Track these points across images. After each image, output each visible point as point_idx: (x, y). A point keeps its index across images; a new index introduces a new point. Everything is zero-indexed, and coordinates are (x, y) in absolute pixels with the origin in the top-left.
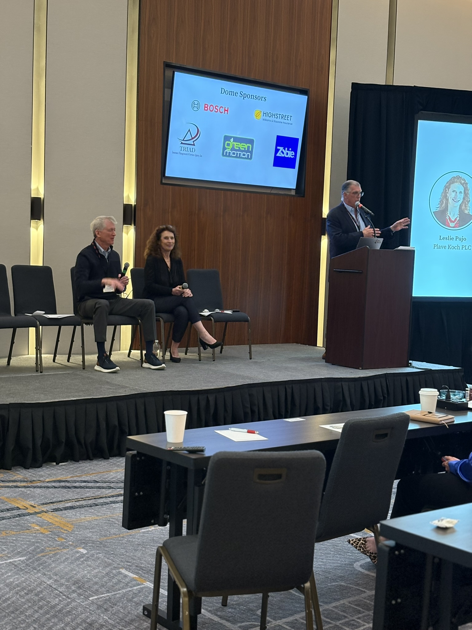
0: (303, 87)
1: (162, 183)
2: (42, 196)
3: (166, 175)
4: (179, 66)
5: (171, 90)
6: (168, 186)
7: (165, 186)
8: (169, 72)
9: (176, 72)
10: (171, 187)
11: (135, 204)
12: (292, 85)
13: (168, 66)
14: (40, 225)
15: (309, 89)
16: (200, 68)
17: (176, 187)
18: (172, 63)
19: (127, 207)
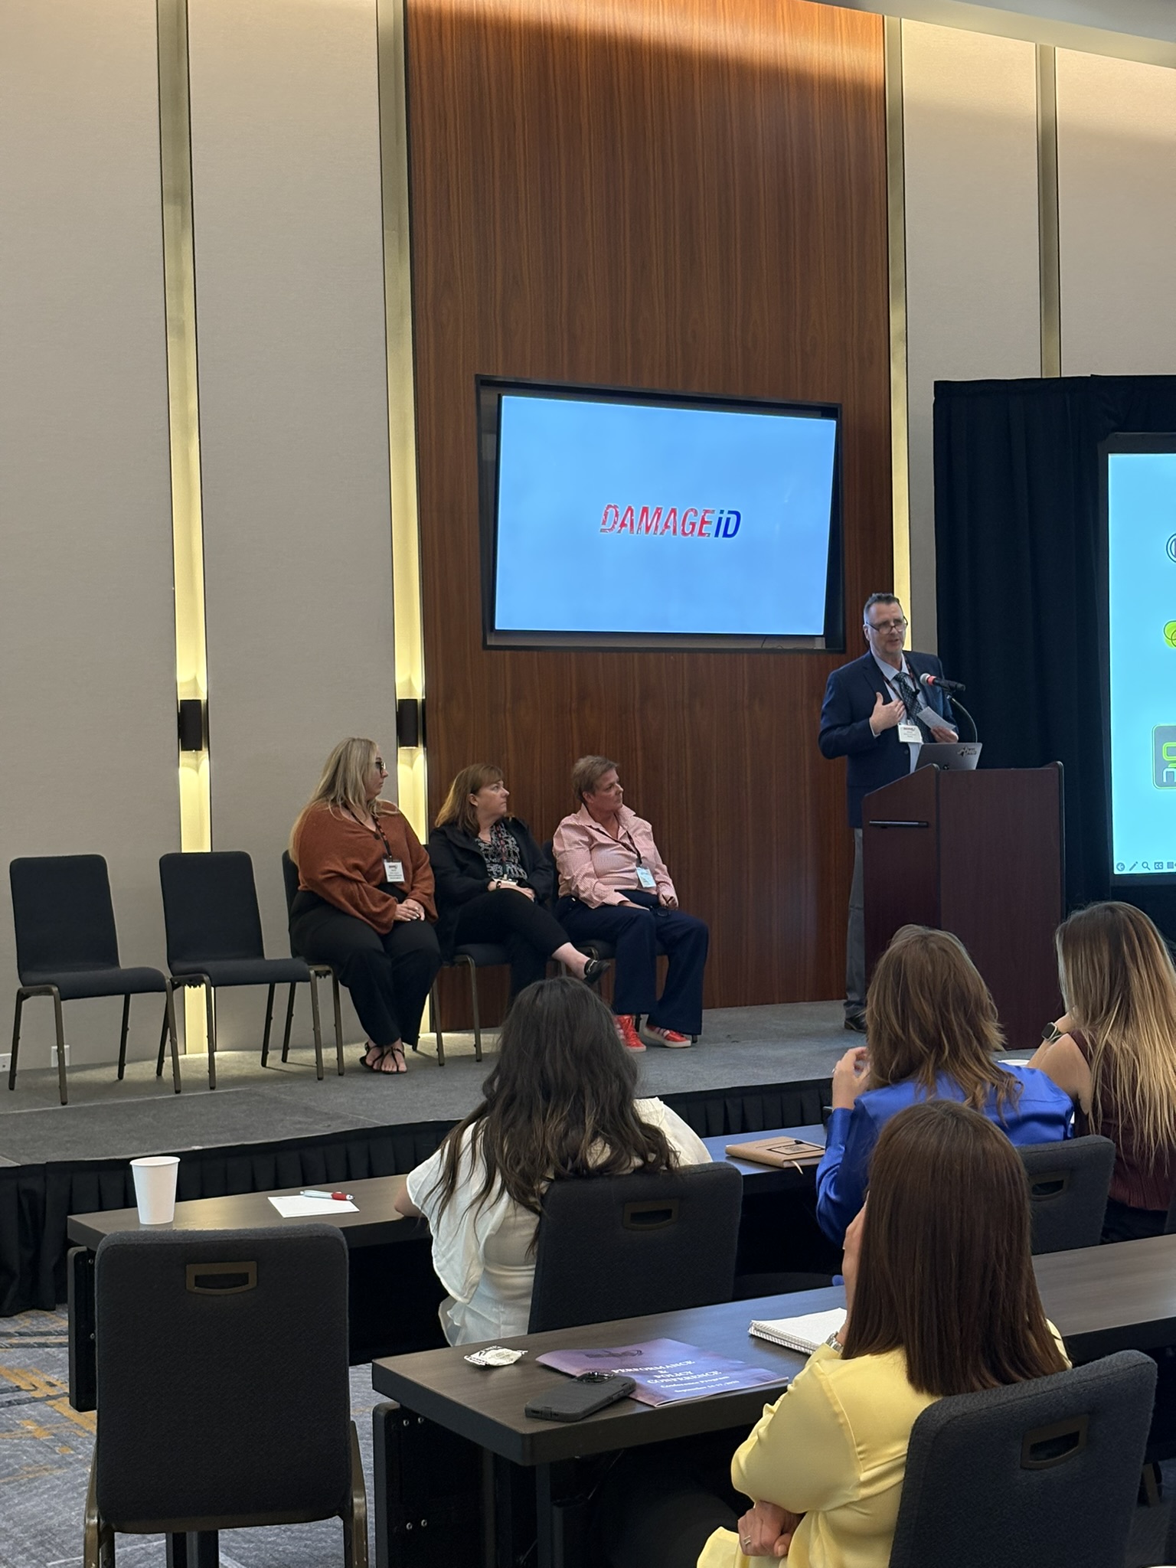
0: (826, 401)
1: (486, 647)
2: (203, 697)
3: (497, 628)
4: (513, 381)
5: (495, 436)
6: (502, 652)
7: (494, 652)
8: (488, 396)
9: (504, 397)
10: (508, 653)
11: (424, 697)
12: (798, 398)
13: (485, 383)
14: (202, 760)
15: (841, 405)
16: (566, 381)
17: (522, 654)
18: (496, 377)
19: (405, 708)
